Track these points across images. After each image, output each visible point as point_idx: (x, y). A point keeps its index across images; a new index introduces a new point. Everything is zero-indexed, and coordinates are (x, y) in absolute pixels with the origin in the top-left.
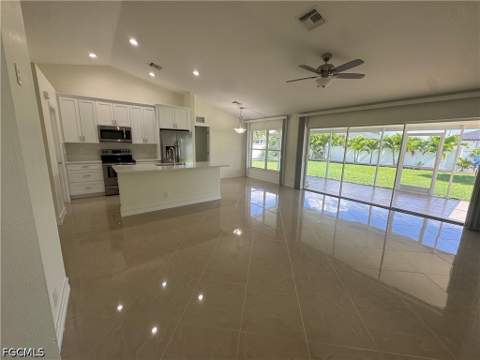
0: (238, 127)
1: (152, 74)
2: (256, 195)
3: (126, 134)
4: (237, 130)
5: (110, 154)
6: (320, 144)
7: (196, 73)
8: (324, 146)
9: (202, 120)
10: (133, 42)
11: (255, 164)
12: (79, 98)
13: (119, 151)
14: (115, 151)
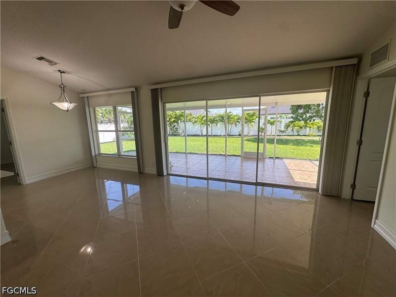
0: (60, 100)
2: (113, 189)
4: (57, 104)
6: (174, 121)
8: (177, 123)
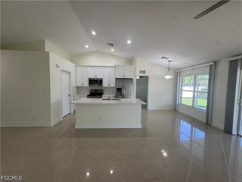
1: (112, 50)
3: (100, 82)
5: (94, 91)
7: (129, 42)
9: (144, 72)
10: (94, 33)
11: (184, 102)
12: (83, 66)
13: (97, 90)
14: (96, 90)
